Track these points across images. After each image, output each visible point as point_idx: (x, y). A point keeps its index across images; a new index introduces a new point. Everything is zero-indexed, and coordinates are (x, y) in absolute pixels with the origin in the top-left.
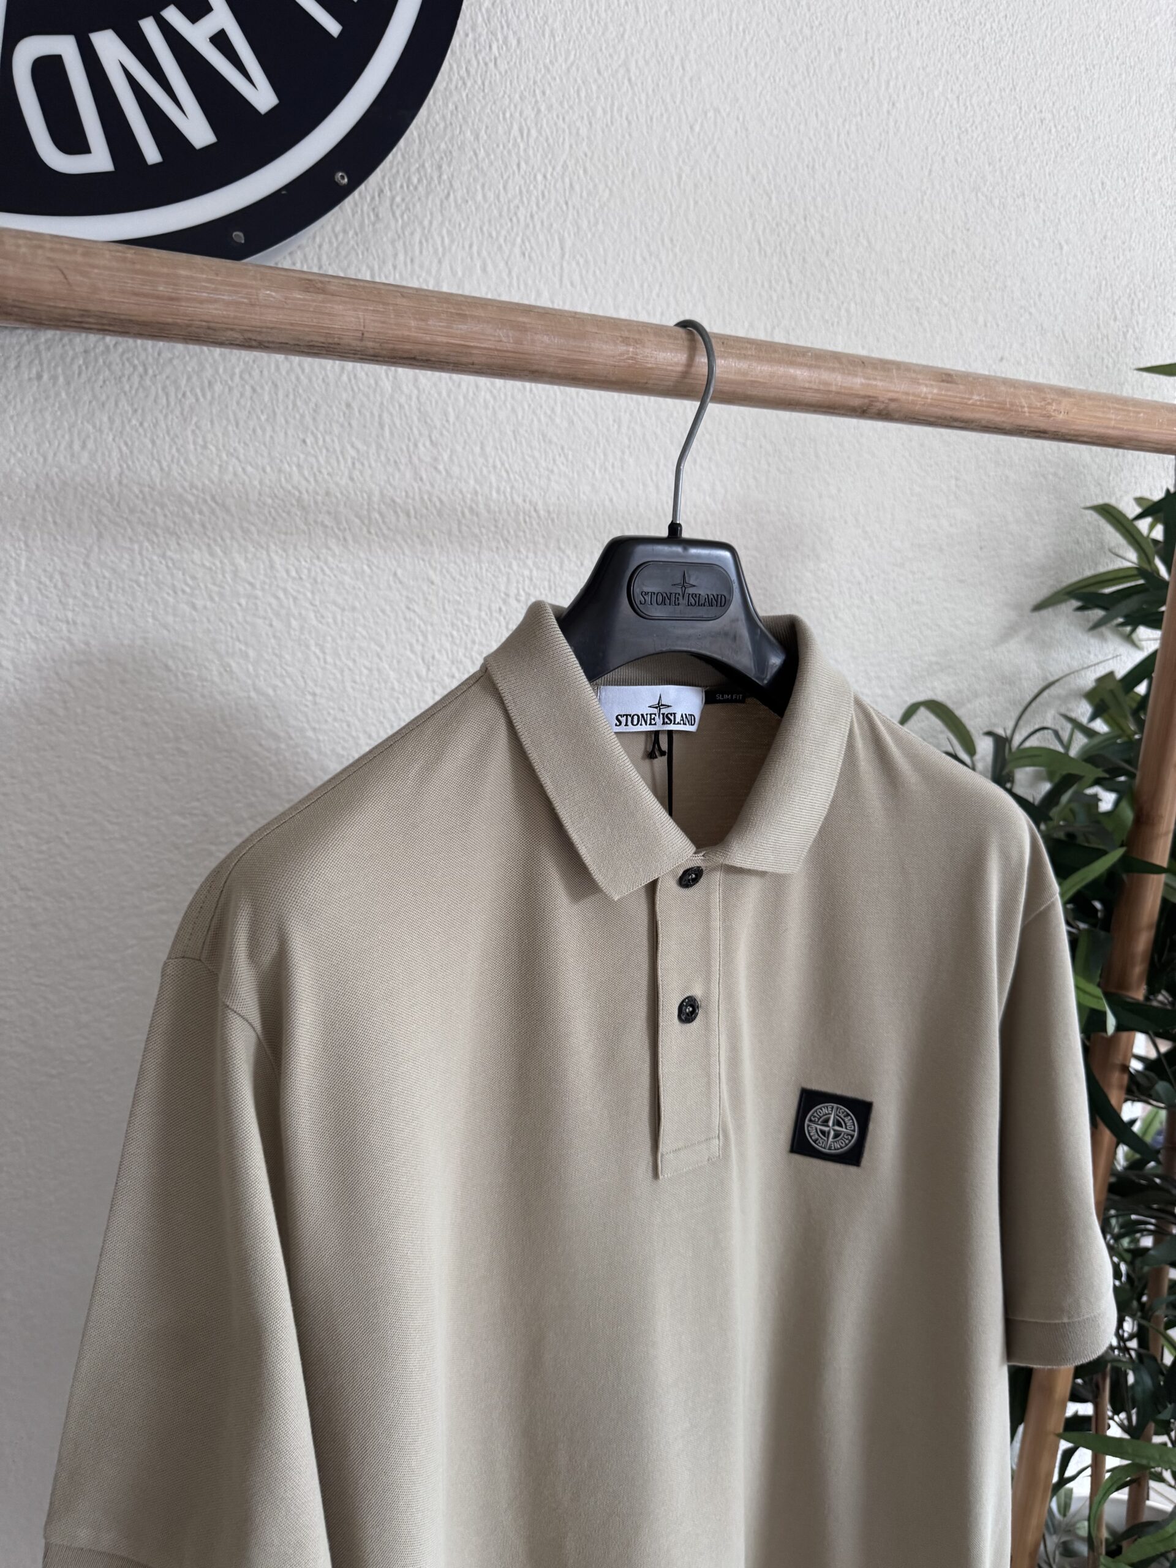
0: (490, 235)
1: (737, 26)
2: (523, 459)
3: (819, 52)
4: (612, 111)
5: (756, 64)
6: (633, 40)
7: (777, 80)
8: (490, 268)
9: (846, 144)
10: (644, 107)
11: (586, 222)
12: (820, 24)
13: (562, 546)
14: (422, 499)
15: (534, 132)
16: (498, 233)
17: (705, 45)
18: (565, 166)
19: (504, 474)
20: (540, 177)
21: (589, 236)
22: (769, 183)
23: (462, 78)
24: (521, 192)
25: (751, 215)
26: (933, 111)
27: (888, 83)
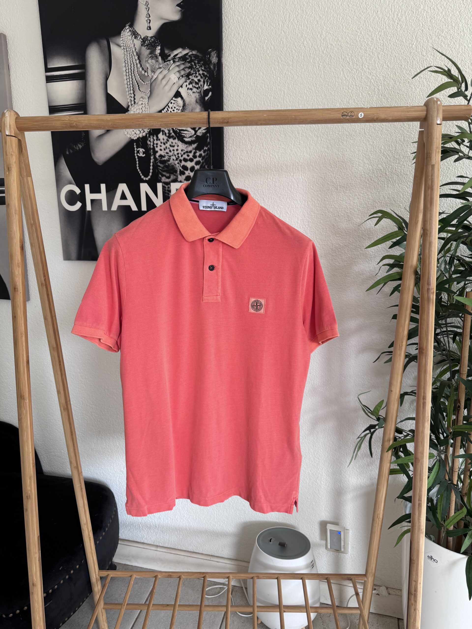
0: (266, 95)
1: (339, 20)
2: (273, 146)
3: (369, 15)
4: (299, 55)
5: (346, 27)
6: (306, 35)
7: (353, 29)
8: (265, 102)
9: (379, 39)
10: (308, 52)
11: (291, 86)
12: (370, 7)
13: (282, 165)
14: (248, 158)
15: (277, 68)
16: (268, 94)
17: (328, 29)
18: (285, 74)
19: (268, 150)
20: (279, 78)
21: (292, 89)
22: (349, 59)
23: (260, 61)
24: (274, 83)
25: (342, 70)
26: (418, 16)
27: (398, 15)
